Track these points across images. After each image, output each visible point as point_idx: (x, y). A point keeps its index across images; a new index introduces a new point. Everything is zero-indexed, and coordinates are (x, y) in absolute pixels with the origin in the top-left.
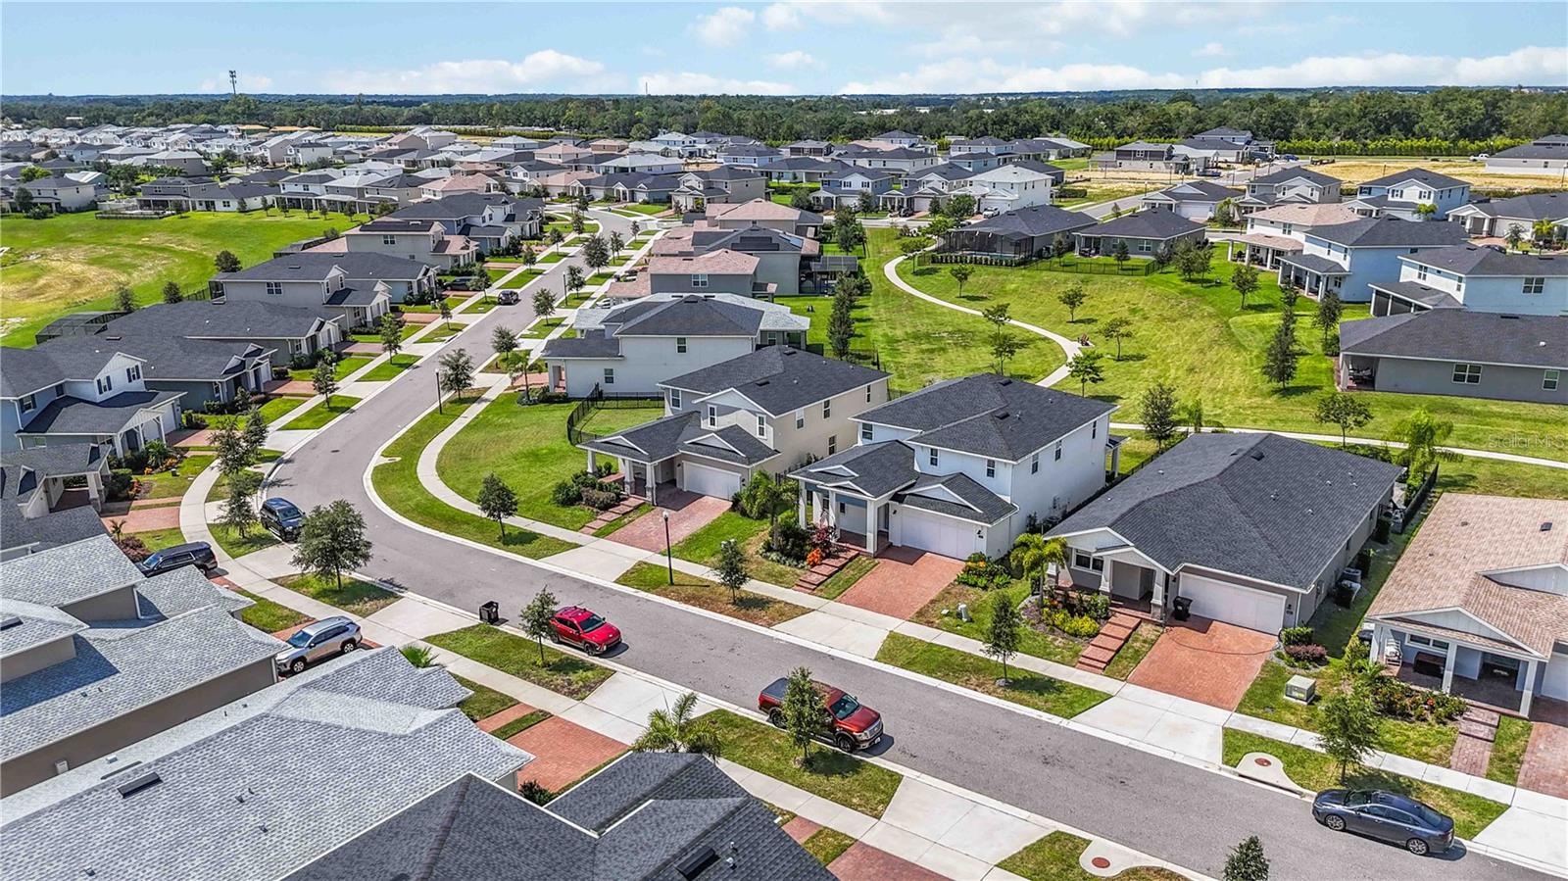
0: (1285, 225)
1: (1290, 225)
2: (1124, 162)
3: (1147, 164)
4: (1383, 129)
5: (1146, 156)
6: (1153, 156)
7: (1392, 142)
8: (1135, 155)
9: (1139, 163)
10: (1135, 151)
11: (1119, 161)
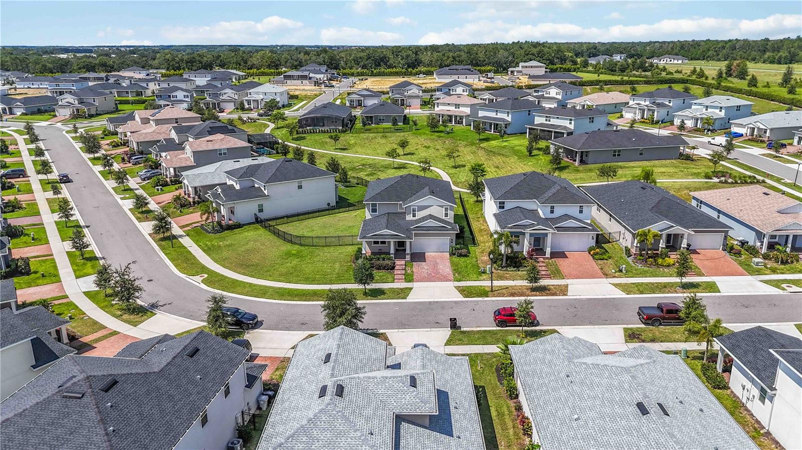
0: (456, 105)
1: (459, 105)
2: (288, 81)
3: (300, 82)
4: (378, 65)
5: (299, 78)
6: (303, 78)
7: (383, 70)
8: (293, 78)
9: (296, 81)
10: (293, 76)
11: (285, 81)
